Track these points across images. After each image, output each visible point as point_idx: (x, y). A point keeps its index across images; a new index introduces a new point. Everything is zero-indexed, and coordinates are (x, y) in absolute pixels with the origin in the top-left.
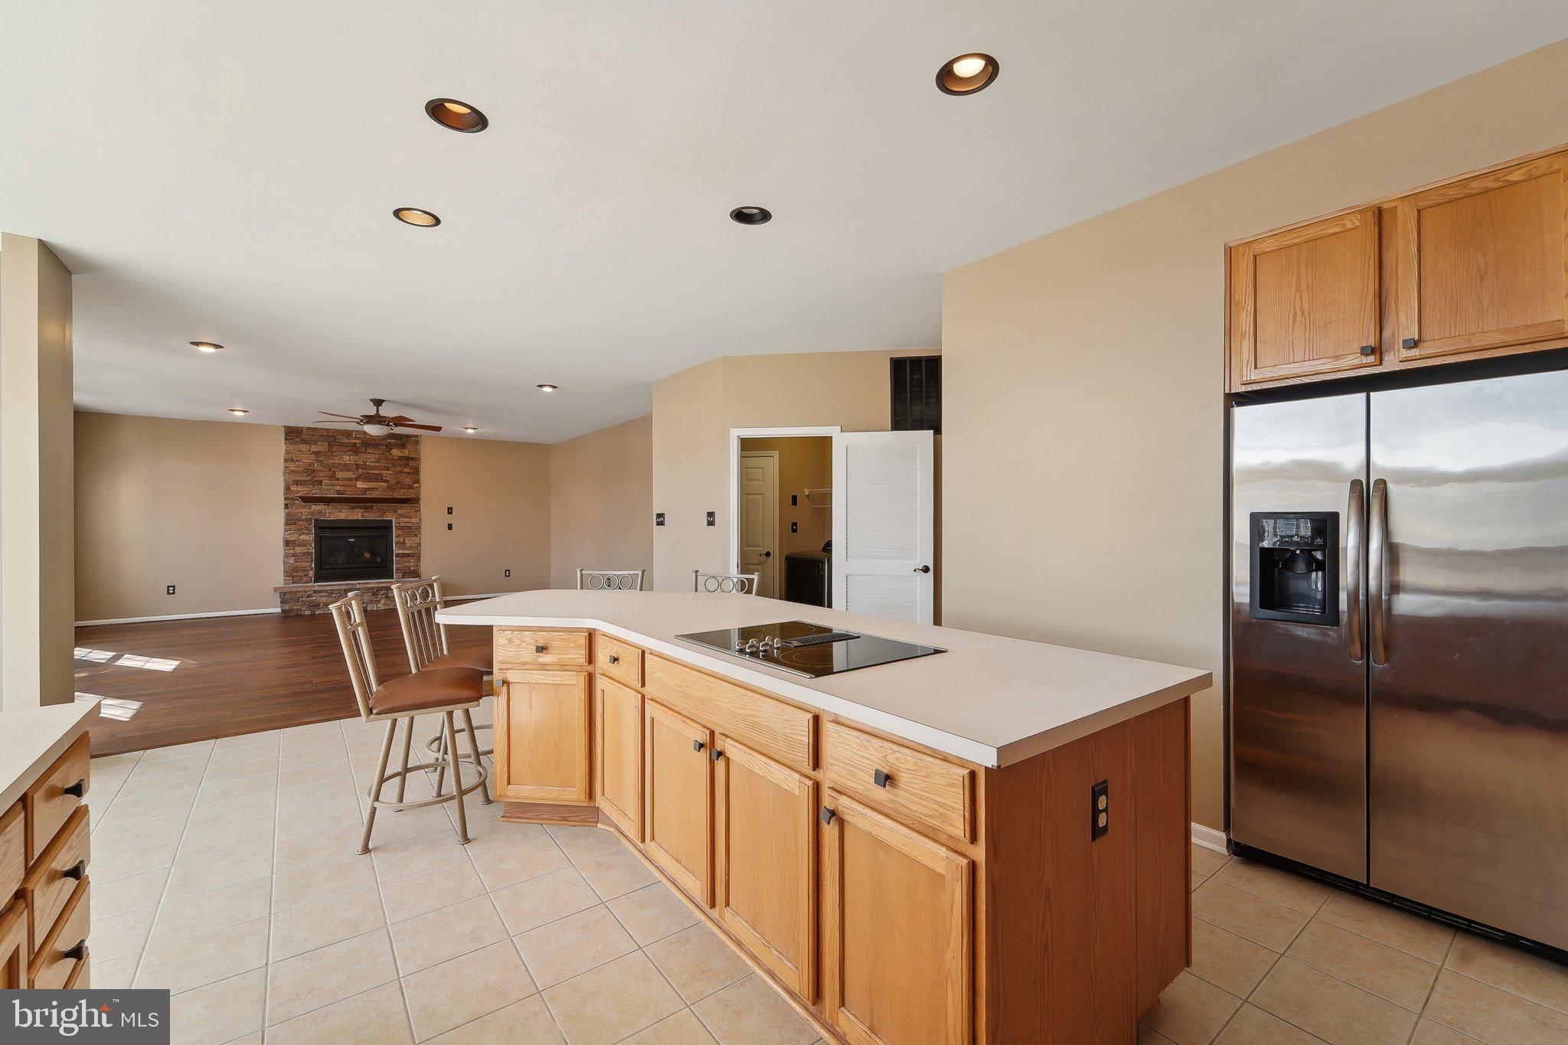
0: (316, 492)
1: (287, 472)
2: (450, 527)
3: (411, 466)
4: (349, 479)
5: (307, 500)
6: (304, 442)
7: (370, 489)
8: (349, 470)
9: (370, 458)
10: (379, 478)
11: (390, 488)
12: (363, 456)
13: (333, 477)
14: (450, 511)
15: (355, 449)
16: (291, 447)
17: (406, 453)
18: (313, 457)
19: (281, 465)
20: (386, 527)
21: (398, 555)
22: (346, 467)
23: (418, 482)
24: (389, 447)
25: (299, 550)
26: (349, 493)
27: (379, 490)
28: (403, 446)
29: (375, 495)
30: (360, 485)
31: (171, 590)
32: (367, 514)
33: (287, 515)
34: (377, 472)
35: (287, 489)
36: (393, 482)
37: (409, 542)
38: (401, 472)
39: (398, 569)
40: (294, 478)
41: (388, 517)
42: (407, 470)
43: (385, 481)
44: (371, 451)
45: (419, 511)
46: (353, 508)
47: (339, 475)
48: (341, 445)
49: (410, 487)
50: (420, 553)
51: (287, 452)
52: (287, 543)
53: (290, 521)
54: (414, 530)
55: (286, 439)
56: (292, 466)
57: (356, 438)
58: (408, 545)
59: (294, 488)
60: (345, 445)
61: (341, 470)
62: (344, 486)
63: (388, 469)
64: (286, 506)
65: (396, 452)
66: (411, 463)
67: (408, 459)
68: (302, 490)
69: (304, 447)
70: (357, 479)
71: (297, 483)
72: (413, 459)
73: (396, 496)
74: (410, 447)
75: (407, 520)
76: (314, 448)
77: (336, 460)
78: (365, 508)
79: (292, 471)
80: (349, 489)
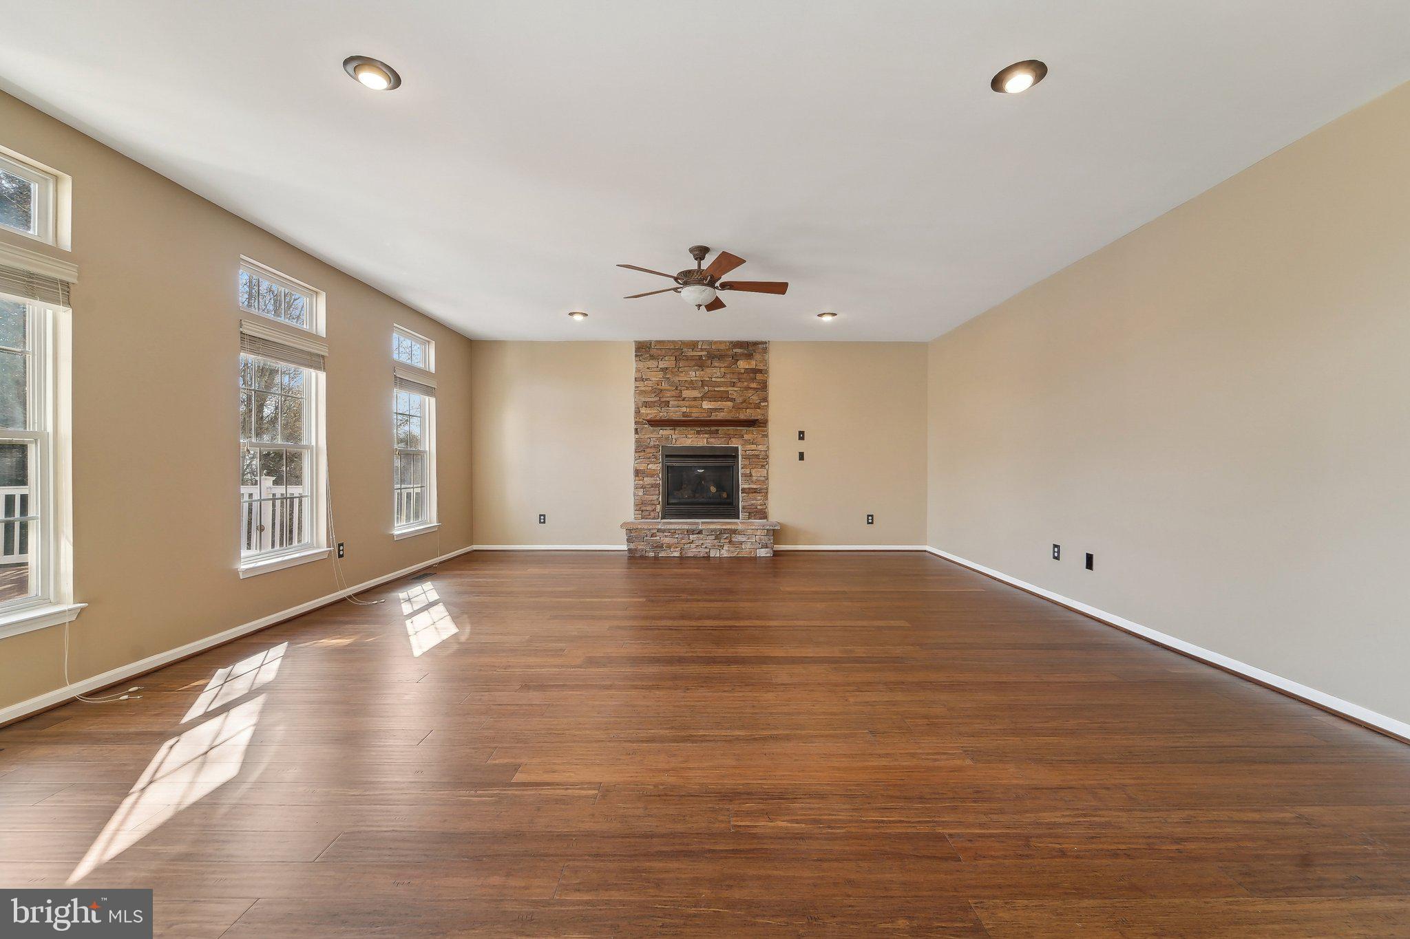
0: (663, 414)
1: (639, 392)
2: (801, 456)
3: (758, 379)
4: (695, 399)
5: (655, 423)
6: (652, 357)
7: (715, 410)
8: (694, 388)
9: (716, 373)
10: (724, 397)
11: (737, 408)
12: (708, 371)
13: (679, 397)
14: (801, 436)
15: (700, 364)
16: (641, 365)
17: (752, 364)
18: (661, 374)
19: (631, 386)
20: (732, 455)
21: (744, 490)
22: (691, 385)
23: (765, 399)
24: (735, 358)
25: (648, 480)
26: (696, 414)
27: (724, 410)
28: (749, 356)
29: (720, 416)
30: (706, 405)
31: (542, 519)
32: (712, 440)
33: (637, 441)
34: (722, 389)
35: (637, 412)
36: (739, 400)
37: (757, 473)
38: (748, 388)
39: (743, 508)
40: (643, 399)
41: (734, 443)
42: (754, 385)
43: (733, 400)
44: (716, 364)
45: (767, 436)
46: (698, 433)
47: (686, 393)
48: (688, 359)
49: (758, 406)
50: (767, 489)
51: (638, 370)
52: (637, 473)
53: (640, 448)
54: (761, 460)
55: (636, 356)
56: (640, 384)
57: (702, 350)
58: (754, 478)
59: (643, 411)
60: (691, 358)
61: (687, 388)
62: (690, 407)
63: (733, 384)
64: (636, 431)
65: (743, 364)
66: (759, 376)
67: (756, 371)
68: (651, 413)
69: (652, 364)
70: (702, 398)
71: (646, 404)
72: (760, 371)
73: (742, 417)
74: (757, 356)
75: (754, 447)
76: (662, 365)
77: (683, 377)
78: (710, 433)
79: (645, 392)
80: (694, 410)
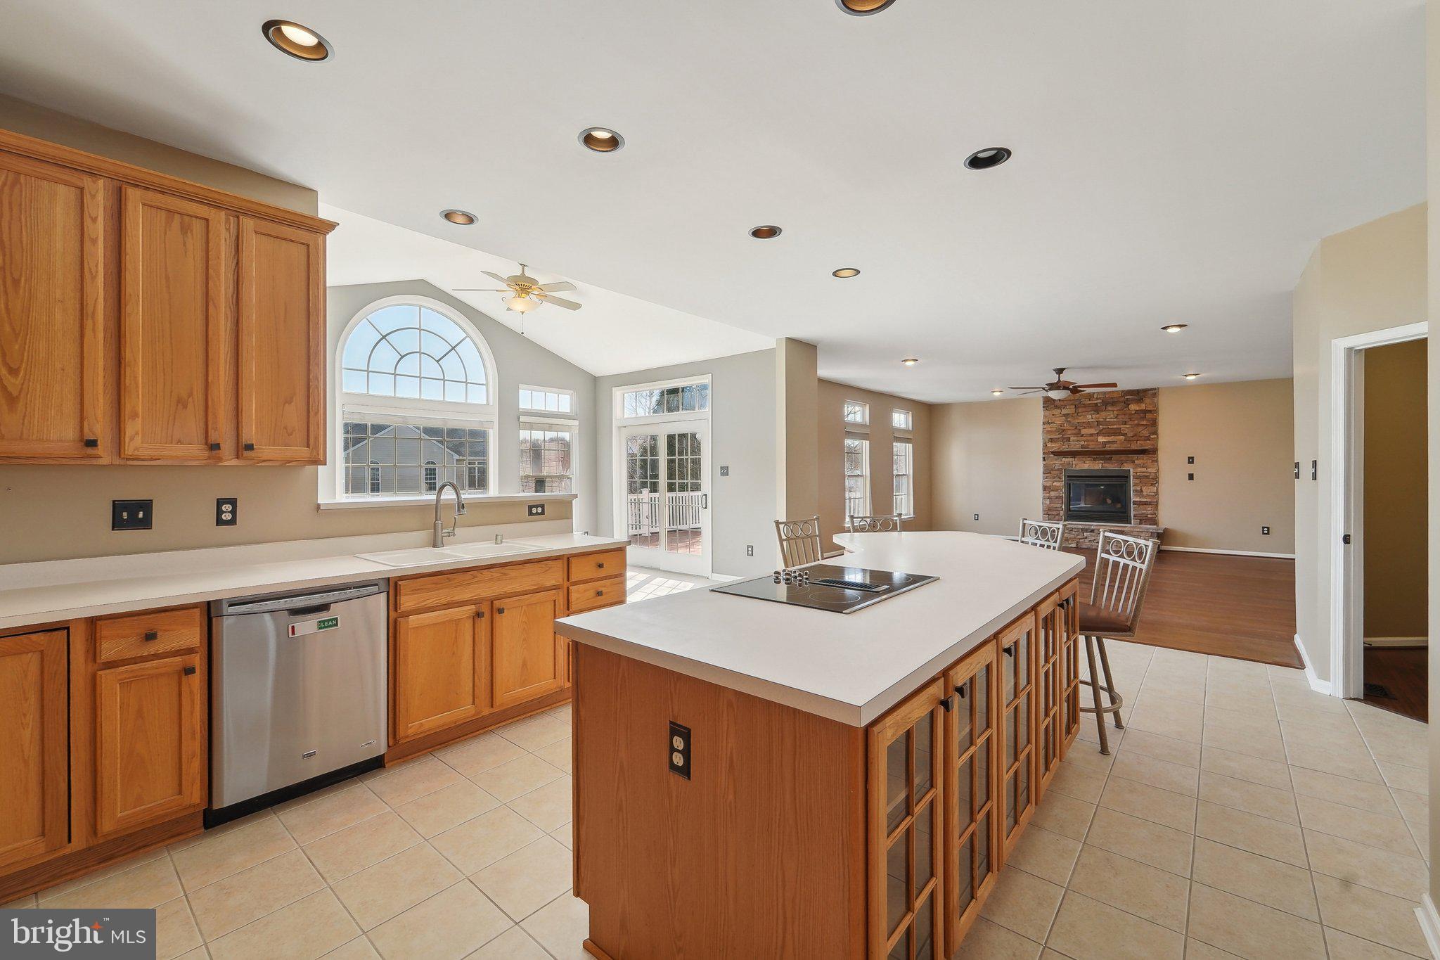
0: (1065, 448)
1: (1046, 432)
2: (1191, 477)
3: (1150, 419)
4: (1092, 435)
5: (1058, 454)
6: (1056, 407)
7: (1109, 442)
8: (1091, 427)
9: (1109, 415)
10: (1117, 432)
11: (1128, 441)
12: (1103, 414)
13: (1079, 434)
14: (1191, 460)
15: (1096, 409)
16: (1047, 413)
17: (1143, 406)
18: (1063, 419)
19: (1040, 427)
20: (1125, 477)
21: (1135, 503)
22: (1089, 425)
23: (1155, 433)
24: (1127, 404)
25: (1053, 494)
26: (1092, 447)
27: (1118, 442)
28: (1141, 400)
29: (1114, 447)
30: (1101, 439)
31: (977, 517)
32: (1107, 465)
33: (1045, 466)
34: (1115, 427)
35: (1045, 446)
36: (1130, 434)
37: (1147, 490)
38: (1138, 425)
39: (1134, 516)
40: (1049, 437)
41: (1126, 467)
42: (1144, 423)
43: (1123, 435)
44: (1110, 409)
45: (1157, 461)
46: (1094, 459)
47: (1084, 431)
48: (1085, 406)
49: (1148, 439)
50: (1157, 502)
51: (1045, 417)
52: (1045, 488)
53: (1048, 471)
54: (1154, 480)
55: (1043, 407)
56: (1048, 427)
57: (1097, 399)
58: (1145, 494)
59: (1049, 445)
60: (1089, 406)
61: (1085, 428)
62: (1088, 441)
63: (1125, 423)
64: (1044, 459)
65: (1133, 407)
66: (1149, 416)
67: (1145, 412)
68: (1055, 447)
69: (1057, 412)
70: (1098, 434)
71: (1051, 440)
72: (1150, 412)
73: (1133, 447)
74: (1147, 401)
75: (1144, 470)
76: (1064, 412)
77: (1081, 420)
78: (1105, 459)
79: (1048, 431)
80: (1091, 443)
